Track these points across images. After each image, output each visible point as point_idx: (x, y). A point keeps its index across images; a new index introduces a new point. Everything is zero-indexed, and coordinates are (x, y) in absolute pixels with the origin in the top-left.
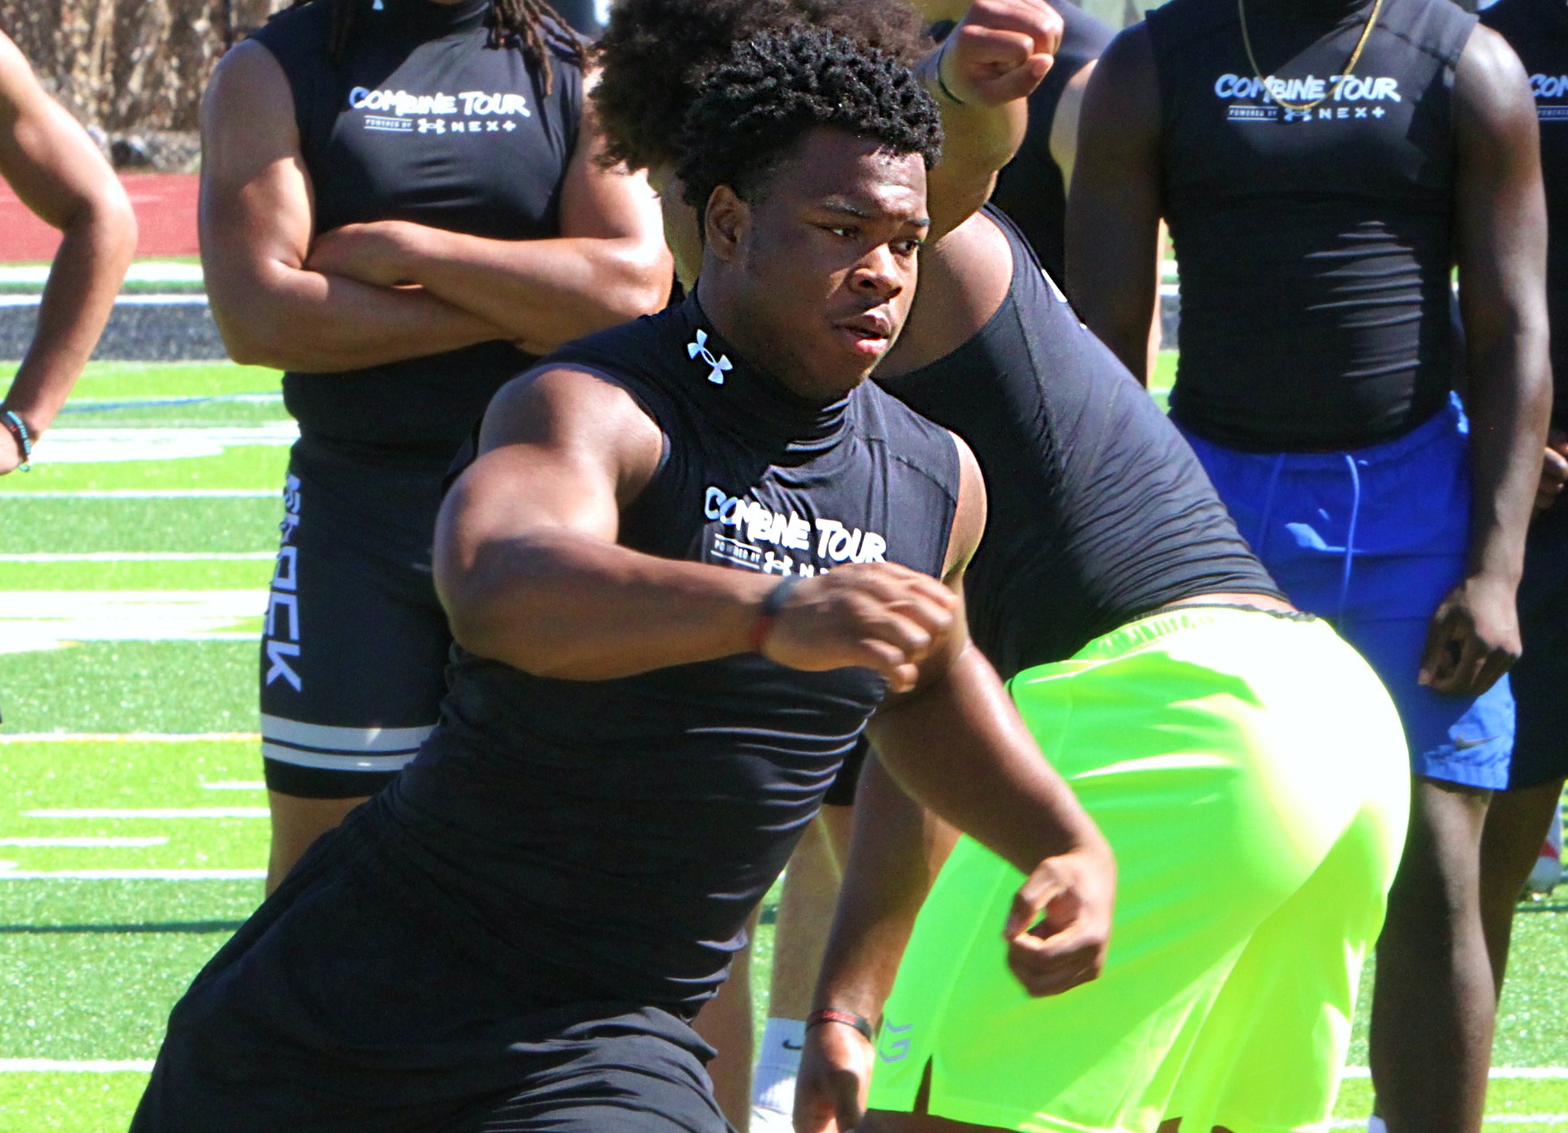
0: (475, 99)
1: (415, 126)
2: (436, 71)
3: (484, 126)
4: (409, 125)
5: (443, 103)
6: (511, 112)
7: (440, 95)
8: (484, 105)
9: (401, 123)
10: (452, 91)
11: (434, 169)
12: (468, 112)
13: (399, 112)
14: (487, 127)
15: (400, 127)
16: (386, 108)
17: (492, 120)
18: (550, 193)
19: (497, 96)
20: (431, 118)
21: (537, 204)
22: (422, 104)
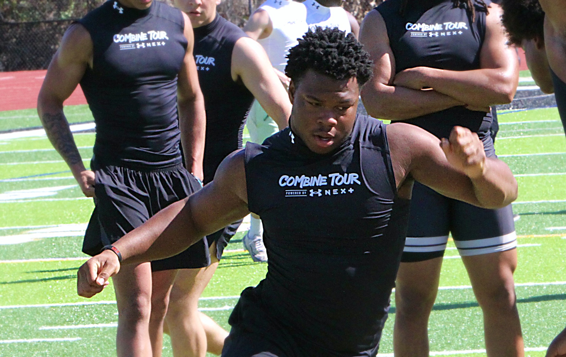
0: (449, 25)
1: (428, 35)
2: (435, 17)
3: (452, 33)
4: (426, 34)
5: (438, 27)
6: (461, 28)
7: (437, 24)
8: (452, 26)
9: (423, 34)
10: (441, 22)
11: (433, 49)
12: (446, 29)
13: (423, 30)
14: (453, 33)
15: (423, 35)
16: (418, 29)
17: (454, 31)
18: (475, 54)
19: (456, 23)
20: (434, 31)
21: (471, 58)
22: (431, 27)
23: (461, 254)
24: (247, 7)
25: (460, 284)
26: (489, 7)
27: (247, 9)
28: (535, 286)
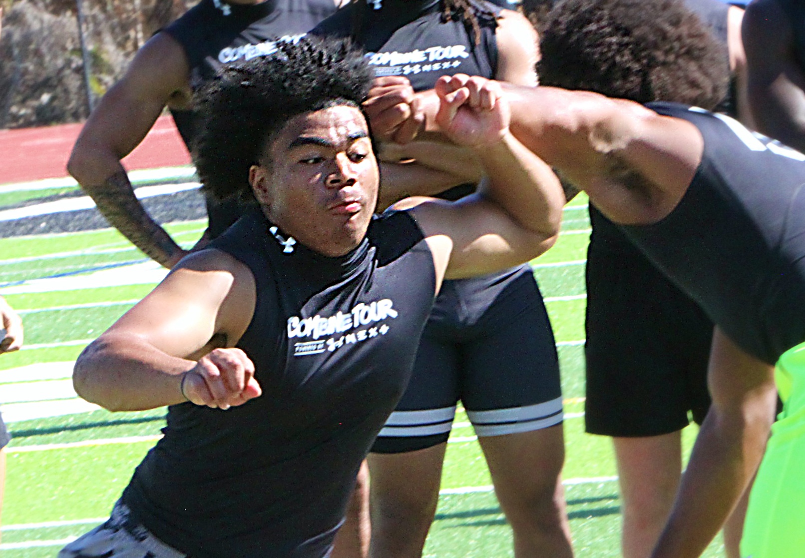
0: (436, 51)
1: (403, 70)
3: (441, 66)
4: (400, 70)
5: (418, 56)
6: (457, 56)
7: (415, 52)
8: (441, 54)
9: (394, 70)
10: (422, 48)
12: (432, 59)
13: (393, 64)
14: (443, 66)
16: (385, 62)
17: (446, 62)
19: (449, 48)
22: (406, 58)
23: (477, 432)
24: (76, 36)
25: (458, 486)
26: (500, 18)
27: (77, 41)
28: (585, 485)
